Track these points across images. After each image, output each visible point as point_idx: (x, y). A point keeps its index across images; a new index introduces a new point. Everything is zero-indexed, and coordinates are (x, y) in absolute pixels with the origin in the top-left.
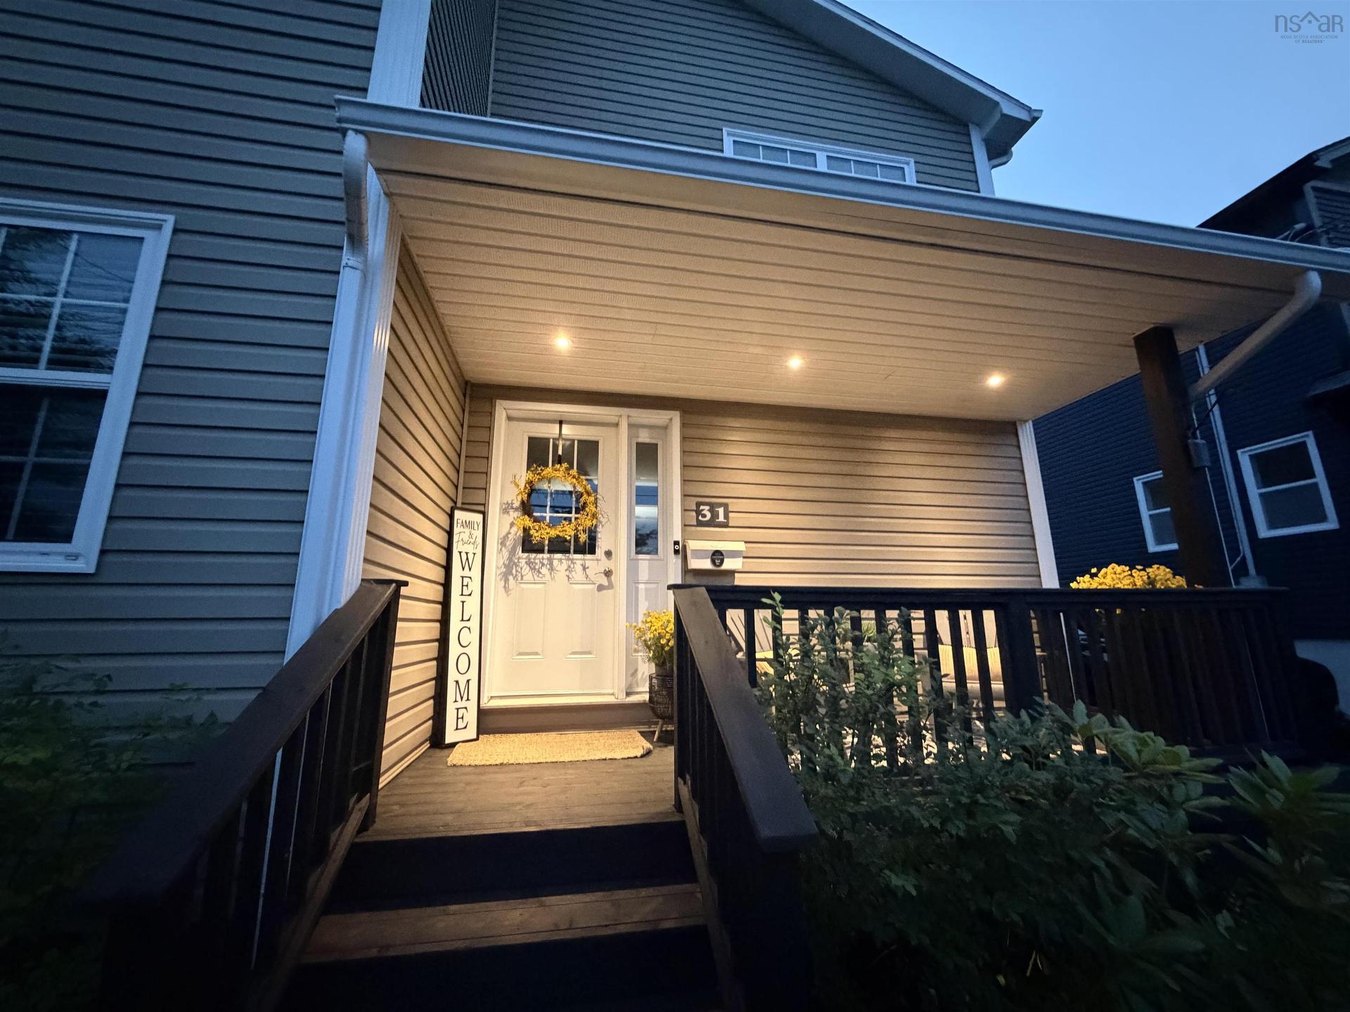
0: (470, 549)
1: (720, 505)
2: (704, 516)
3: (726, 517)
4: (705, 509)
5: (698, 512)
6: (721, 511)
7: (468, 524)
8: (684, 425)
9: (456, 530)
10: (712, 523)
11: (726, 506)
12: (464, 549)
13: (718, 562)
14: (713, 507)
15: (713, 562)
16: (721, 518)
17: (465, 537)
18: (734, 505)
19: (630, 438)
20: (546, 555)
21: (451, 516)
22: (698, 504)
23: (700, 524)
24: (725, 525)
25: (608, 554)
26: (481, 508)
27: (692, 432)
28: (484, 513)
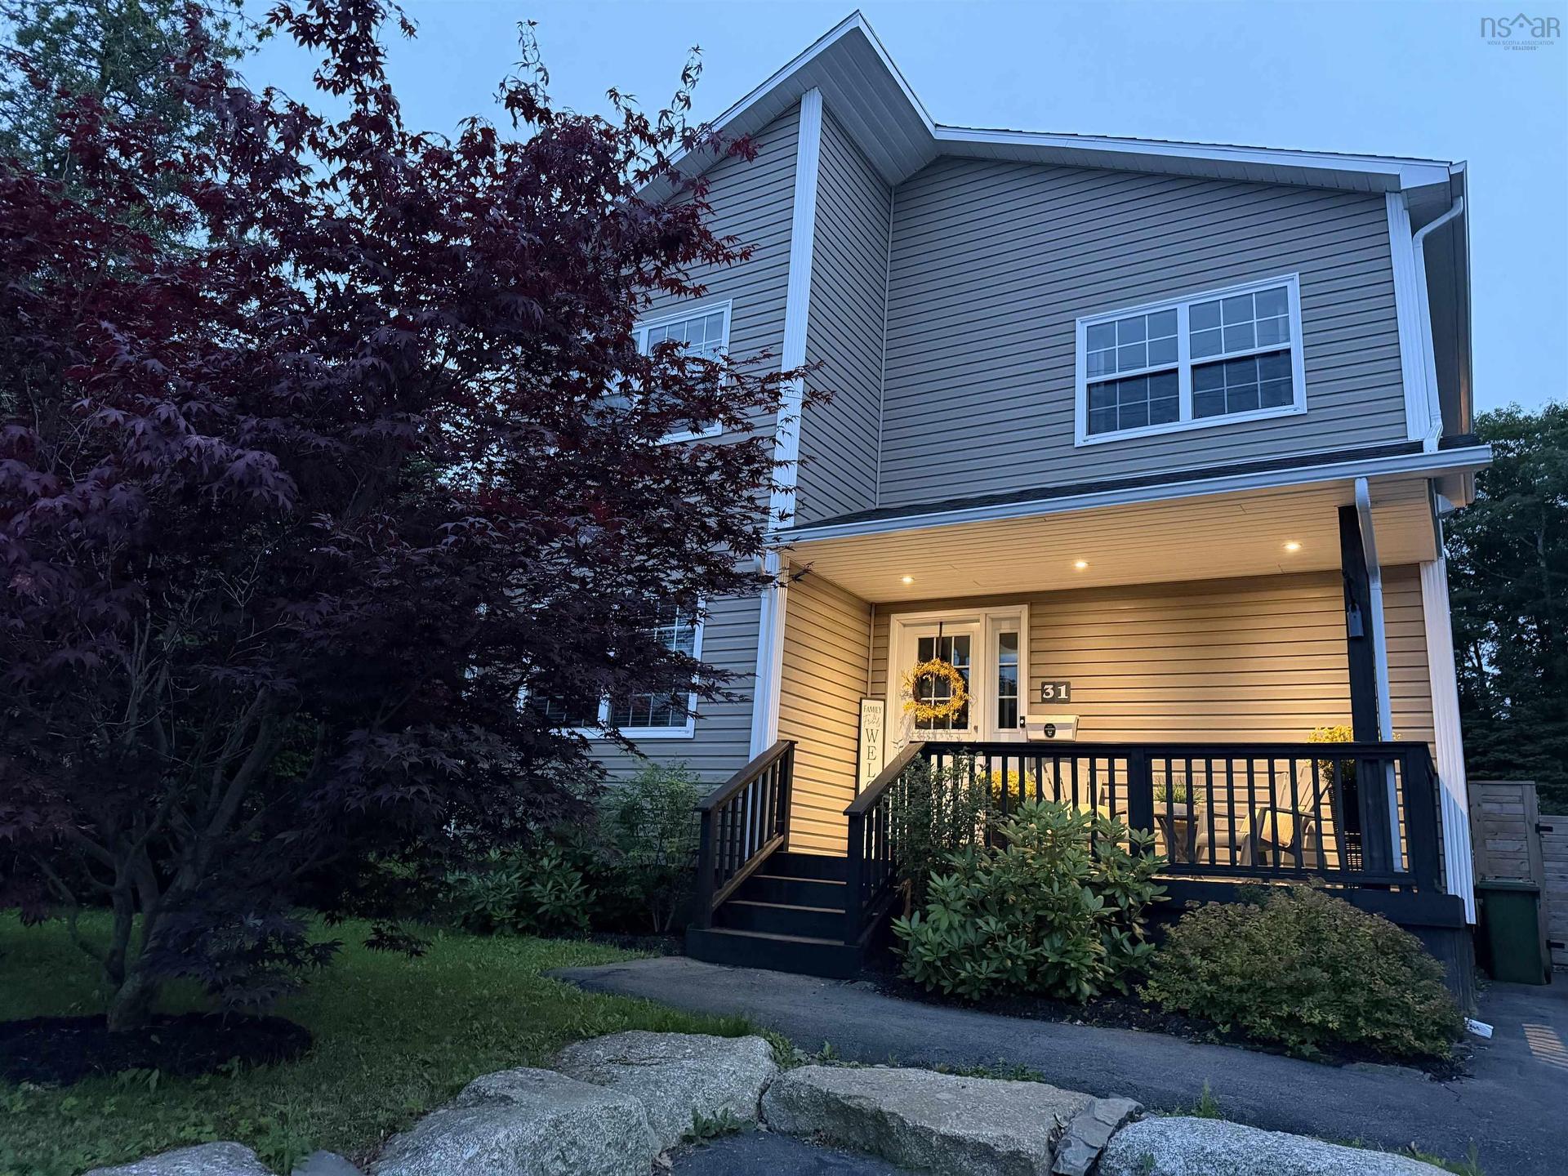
0: (874, 727)
1: (1062, 684)
2: (1048, 694)
3: (1068, 693)
4: (1049, 688)
5: (1043, 691)
6: (1063, 688)
7: (873, 709)
8: (1031, 616)
9: (863, 714)
10: (1055, 700)
11: (1068, 685)
12: (870, 727)
13: (1050, 733)
14: (1055, 686)
15: (1046, 732)
16: (1063, 696)
17: (871, 718)
18: (1074, 683)
19: (994, 630)
20: (932, 731)
21: (860, 704)
22: (1044, 684)
23: (1044, 701)
24: (1067, 701)
25: (976, 728)
26: (883, 697)
27: (1036, 621)
28: (884, 700)
